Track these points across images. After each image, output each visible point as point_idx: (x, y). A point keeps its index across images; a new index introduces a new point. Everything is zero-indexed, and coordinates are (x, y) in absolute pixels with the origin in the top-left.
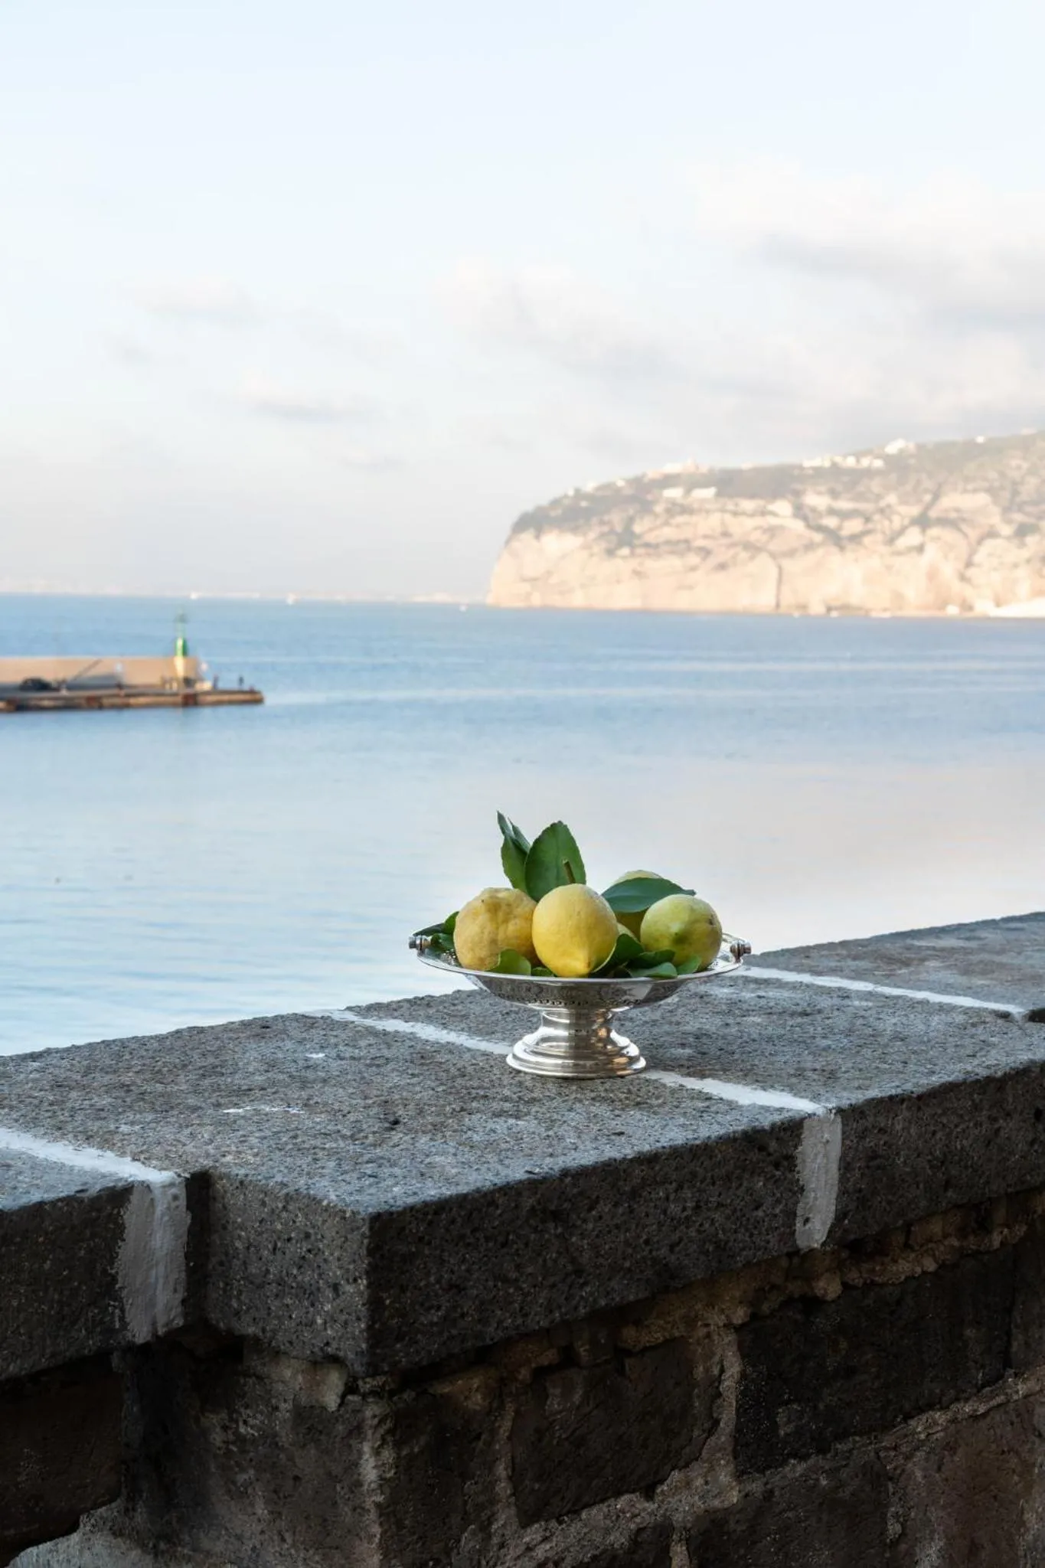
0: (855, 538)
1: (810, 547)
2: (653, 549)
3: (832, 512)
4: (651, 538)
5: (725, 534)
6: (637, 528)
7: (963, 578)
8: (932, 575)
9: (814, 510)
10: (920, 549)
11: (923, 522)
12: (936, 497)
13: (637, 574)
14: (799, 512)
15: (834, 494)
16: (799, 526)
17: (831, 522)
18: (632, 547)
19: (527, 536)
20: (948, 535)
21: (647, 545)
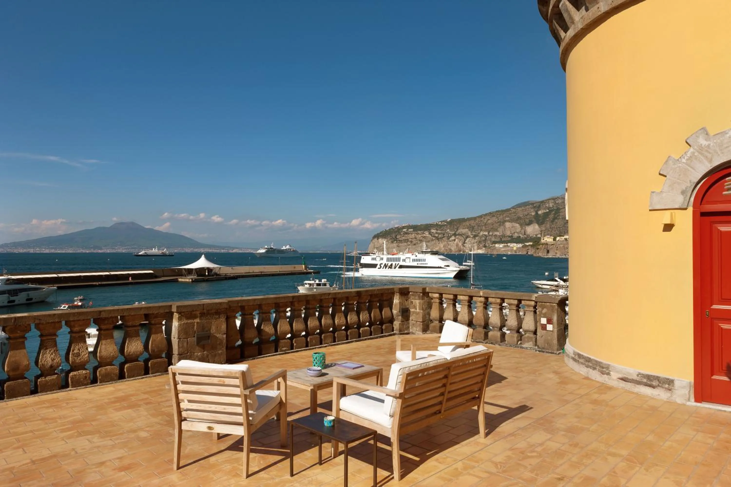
0: (441, 238)
1: (432, 240)
2: (401, 241)
3: (436, 233)
4: (400, 239)
5: (415, 238)
6: (398, 237)
7: (463, 246)
8: (457, 245)
9: (433, 233)
10: (455, 240)
11: (455, 235)
12: (457, 230)
13: (397, 246)
14: (430, 233)
15: (437, 230)
16: (430, 236)
17: (437, 235)
18: (397, 241)
19: (376, 239)
20: (460, 237)
21: (400, 241)
